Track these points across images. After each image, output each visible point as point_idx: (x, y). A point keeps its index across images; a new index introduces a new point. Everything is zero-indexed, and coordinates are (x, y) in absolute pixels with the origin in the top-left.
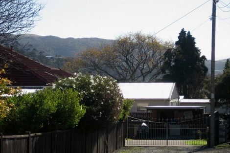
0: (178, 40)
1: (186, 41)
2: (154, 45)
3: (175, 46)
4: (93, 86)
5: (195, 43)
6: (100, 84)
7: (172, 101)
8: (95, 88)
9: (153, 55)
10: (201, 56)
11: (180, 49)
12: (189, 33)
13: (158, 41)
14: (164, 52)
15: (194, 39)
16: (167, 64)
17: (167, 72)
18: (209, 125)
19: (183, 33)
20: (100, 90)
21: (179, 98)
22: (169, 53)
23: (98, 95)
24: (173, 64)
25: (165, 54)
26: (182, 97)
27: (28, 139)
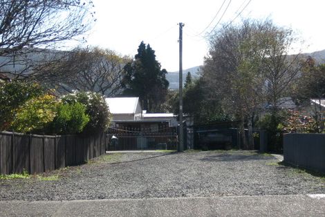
0: (137, 53)
1: (146, 54)
2: (113, 59)
3: (134, 60)
4: (90, 100)
5: (155, 56)
6: (95, 99)
7: (136, 116)
8: (91, 101)
9: (112, 69)
10: (161, 70)
11: (140, 62)
12: (149, 46)
13: (117, 55)
14: (123, 65)
15: (153, 52)
16: (127, 78)
17: (127, 86)
18: (178, 133)
19: (142, 45)
20: (95, 104)
21: (142, 113)
22: (129, 67)
23: (94, 107)
24: (133, 78)
25: (125, 68)
26: (144, 112)
27: (55, 138)
